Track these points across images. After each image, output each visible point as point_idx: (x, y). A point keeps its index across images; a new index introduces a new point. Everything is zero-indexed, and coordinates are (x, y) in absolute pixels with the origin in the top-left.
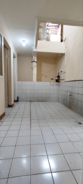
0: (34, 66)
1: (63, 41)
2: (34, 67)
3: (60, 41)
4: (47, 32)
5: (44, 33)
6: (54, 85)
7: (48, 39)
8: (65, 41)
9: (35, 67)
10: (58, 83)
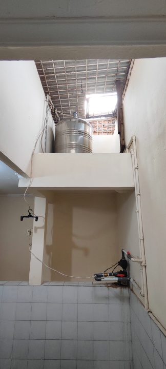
0: (36, 229)
1: (127, 150)
2: (36, 231)
3: (119, 150)
4: (82, 129)
5: (71, 132)
6: (107, 298)
7: (84, 148)
8: (131, 150)
9: (38, 230)
10: (126, 291)
